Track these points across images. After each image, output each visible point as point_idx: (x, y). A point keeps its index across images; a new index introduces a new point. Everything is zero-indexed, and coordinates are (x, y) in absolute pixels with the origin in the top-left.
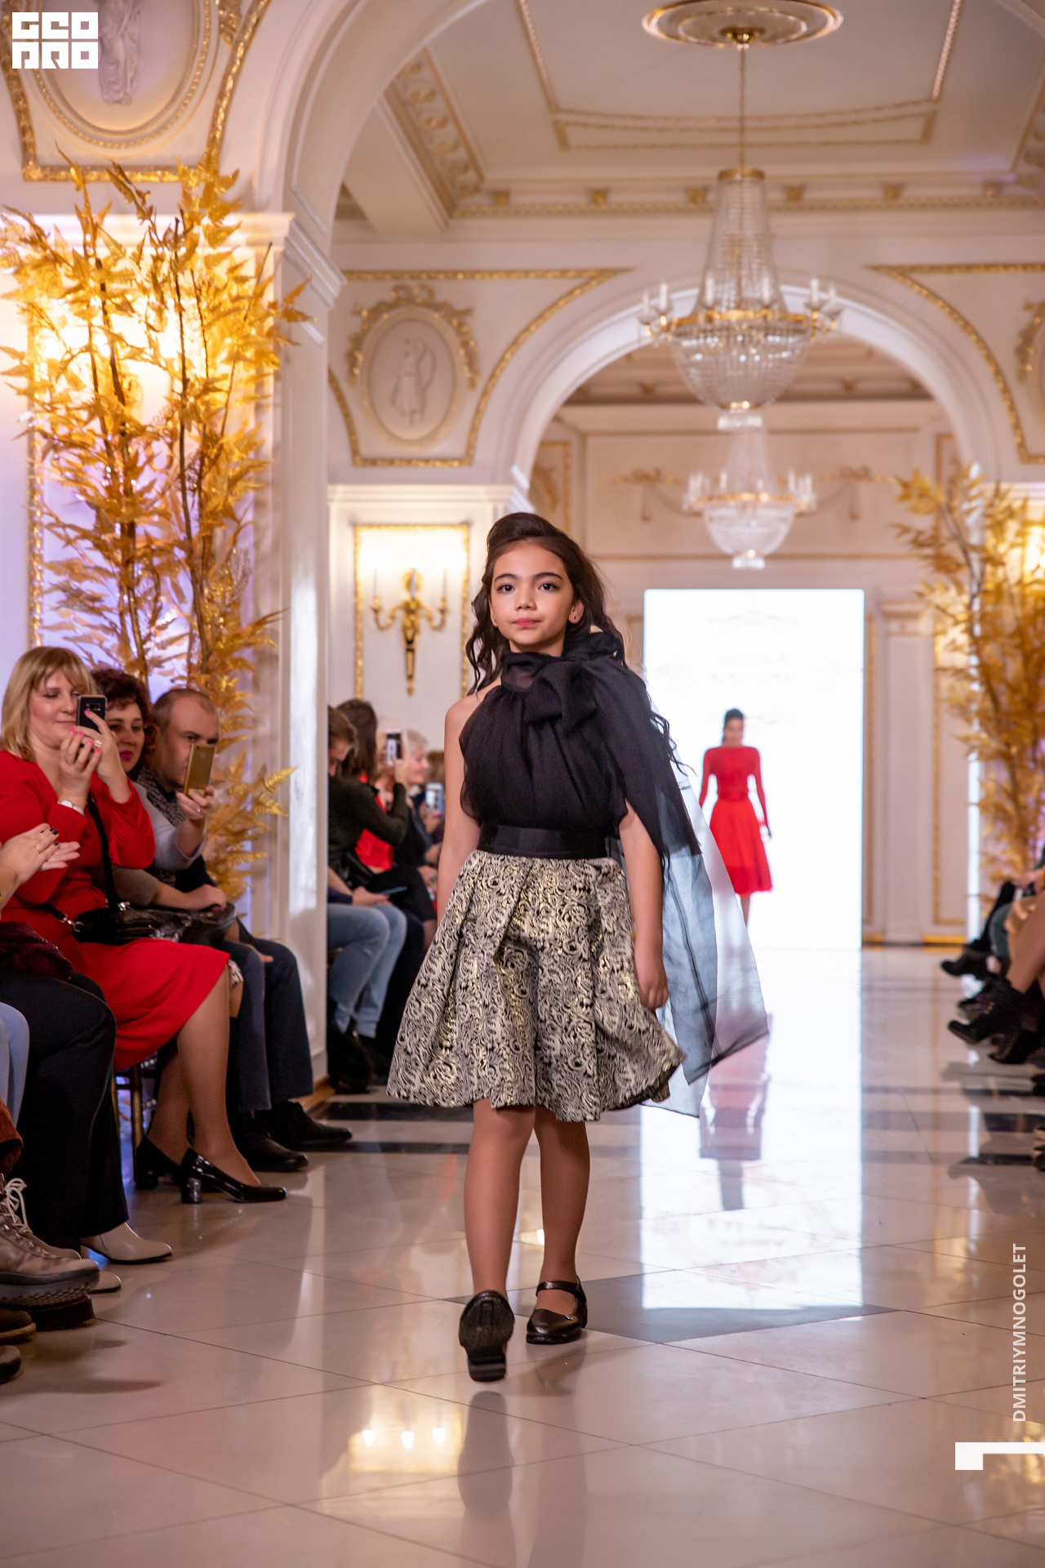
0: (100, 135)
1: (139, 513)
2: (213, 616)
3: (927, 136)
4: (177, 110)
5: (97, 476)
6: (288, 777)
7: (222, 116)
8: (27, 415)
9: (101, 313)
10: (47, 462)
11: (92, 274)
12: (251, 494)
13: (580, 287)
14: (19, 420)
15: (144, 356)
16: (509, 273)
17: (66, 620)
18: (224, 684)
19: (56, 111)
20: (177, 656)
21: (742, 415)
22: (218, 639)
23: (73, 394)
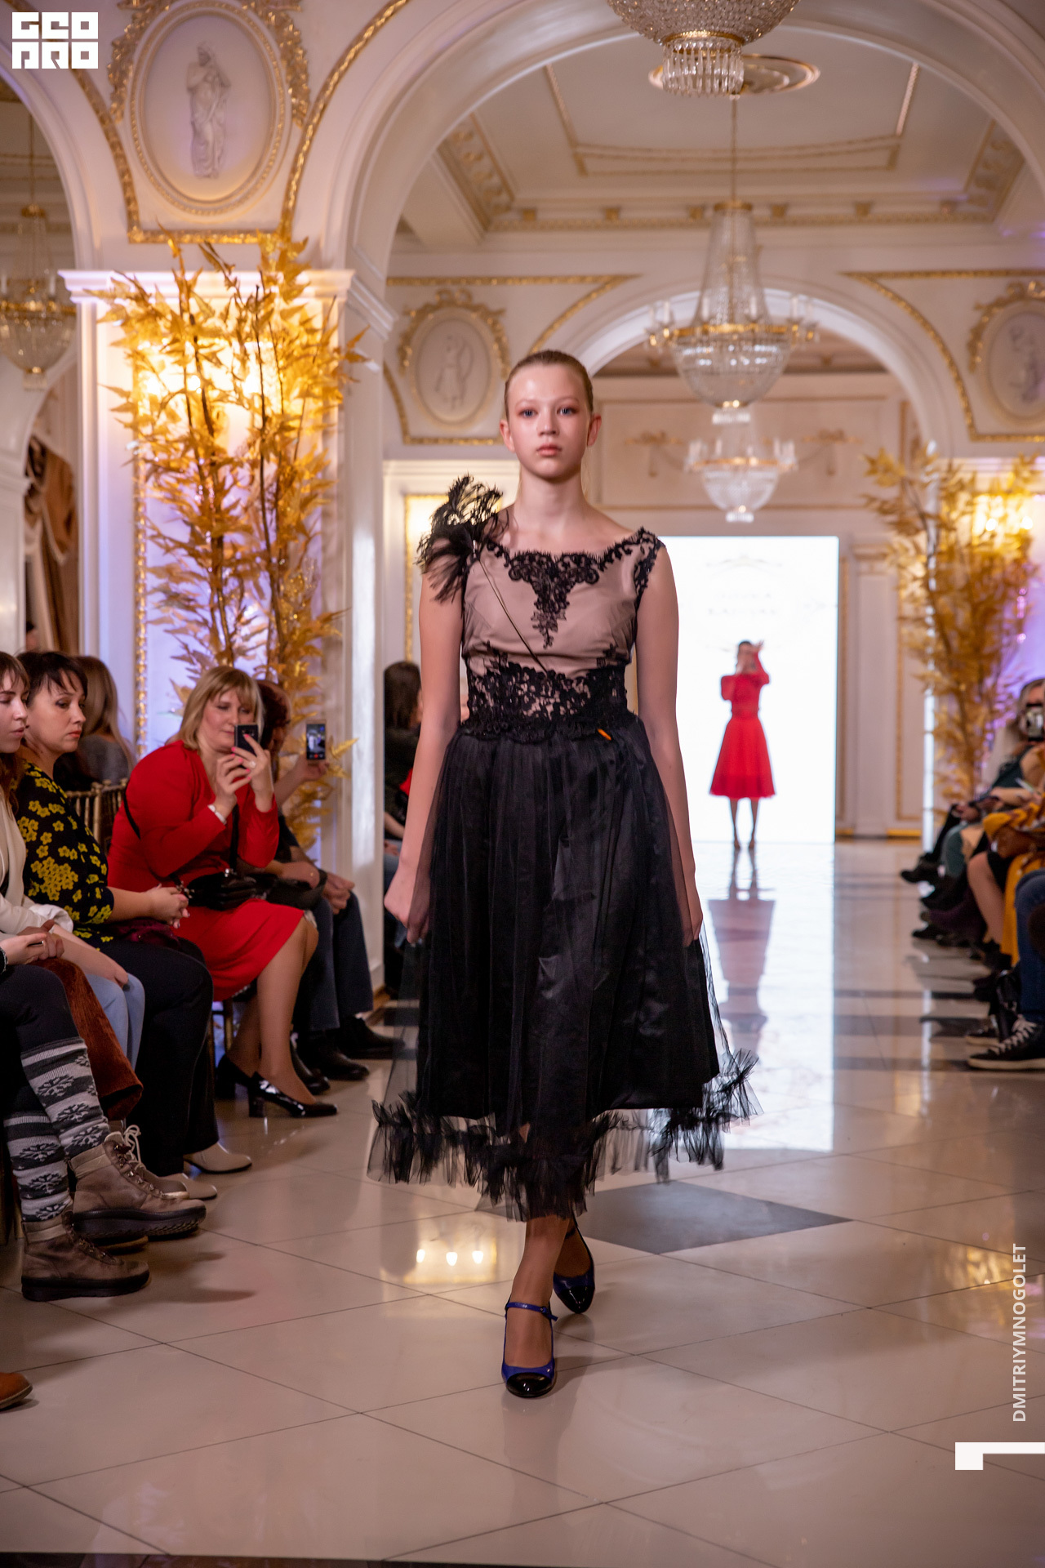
0: (192, 204)
1: (226, 529)
2: (288, 613)
3: (892, 163)
4: (257, 183)
5: (192, 496)
6: (351, 747)
7: (294, 187)
8: (133, 444)
9: (194, 360)
10: (150, 483)
11: (187, 329)
12: (319, 509)
13: (597, 291)
14: (126, 449)
15: (230, 398)
16: (536, 279)
17: (166, 614)
18: (297, 668)
19: (156, 185)
20: (258, 646)
21: (733, 412)
22: (293, 633)
23: (171, 427)
